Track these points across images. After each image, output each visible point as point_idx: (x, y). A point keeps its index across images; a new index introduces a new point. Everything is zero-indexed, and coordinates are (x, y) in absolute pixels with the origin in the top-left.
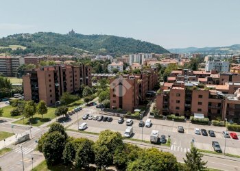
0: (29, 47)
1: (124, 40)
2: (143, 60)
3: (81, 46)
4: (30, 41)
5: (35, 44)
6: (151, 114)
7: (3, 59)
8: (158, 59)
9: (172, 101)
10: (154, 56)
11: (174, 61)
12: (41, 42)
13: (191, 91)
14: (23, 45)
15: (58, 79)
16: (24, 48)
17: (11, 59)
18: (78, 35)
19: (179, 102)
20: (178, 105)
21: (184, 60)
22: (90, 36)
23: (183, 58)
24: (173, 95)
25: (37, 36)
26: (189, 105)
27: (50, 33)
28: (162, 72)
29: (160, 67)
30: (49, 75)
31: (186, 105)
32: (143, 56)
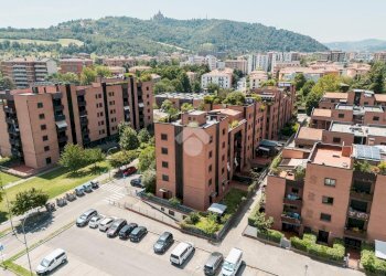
0: (88, 42)
1: (247, 27)
2: (274, 64)
3: (172, 39)
4: (91, 32)
5: (98, 37)
6: (251, 223)
7: (22, 64)
8: (303, 63)
9: (312, 196)
10: (295, 58)
11: (333, 67)
12: (107, 33)
13: (373, 177)
14: (80, 39)
15: (66, 112)
16: (80, 44)
17: (34, 64)
18: (169, 21)
19: (330, 201)
20: (327, 209)
21: (355, 65)
22: (189, 22)
23: (353, 61)
24: (314, 179)
25: (103, 24)
26: (360, 215)
27: (123, 19)
28: (305, 93)
29: (301, 82)
30: (40, 105)
31: (352, 213)
32: (274, 57)
